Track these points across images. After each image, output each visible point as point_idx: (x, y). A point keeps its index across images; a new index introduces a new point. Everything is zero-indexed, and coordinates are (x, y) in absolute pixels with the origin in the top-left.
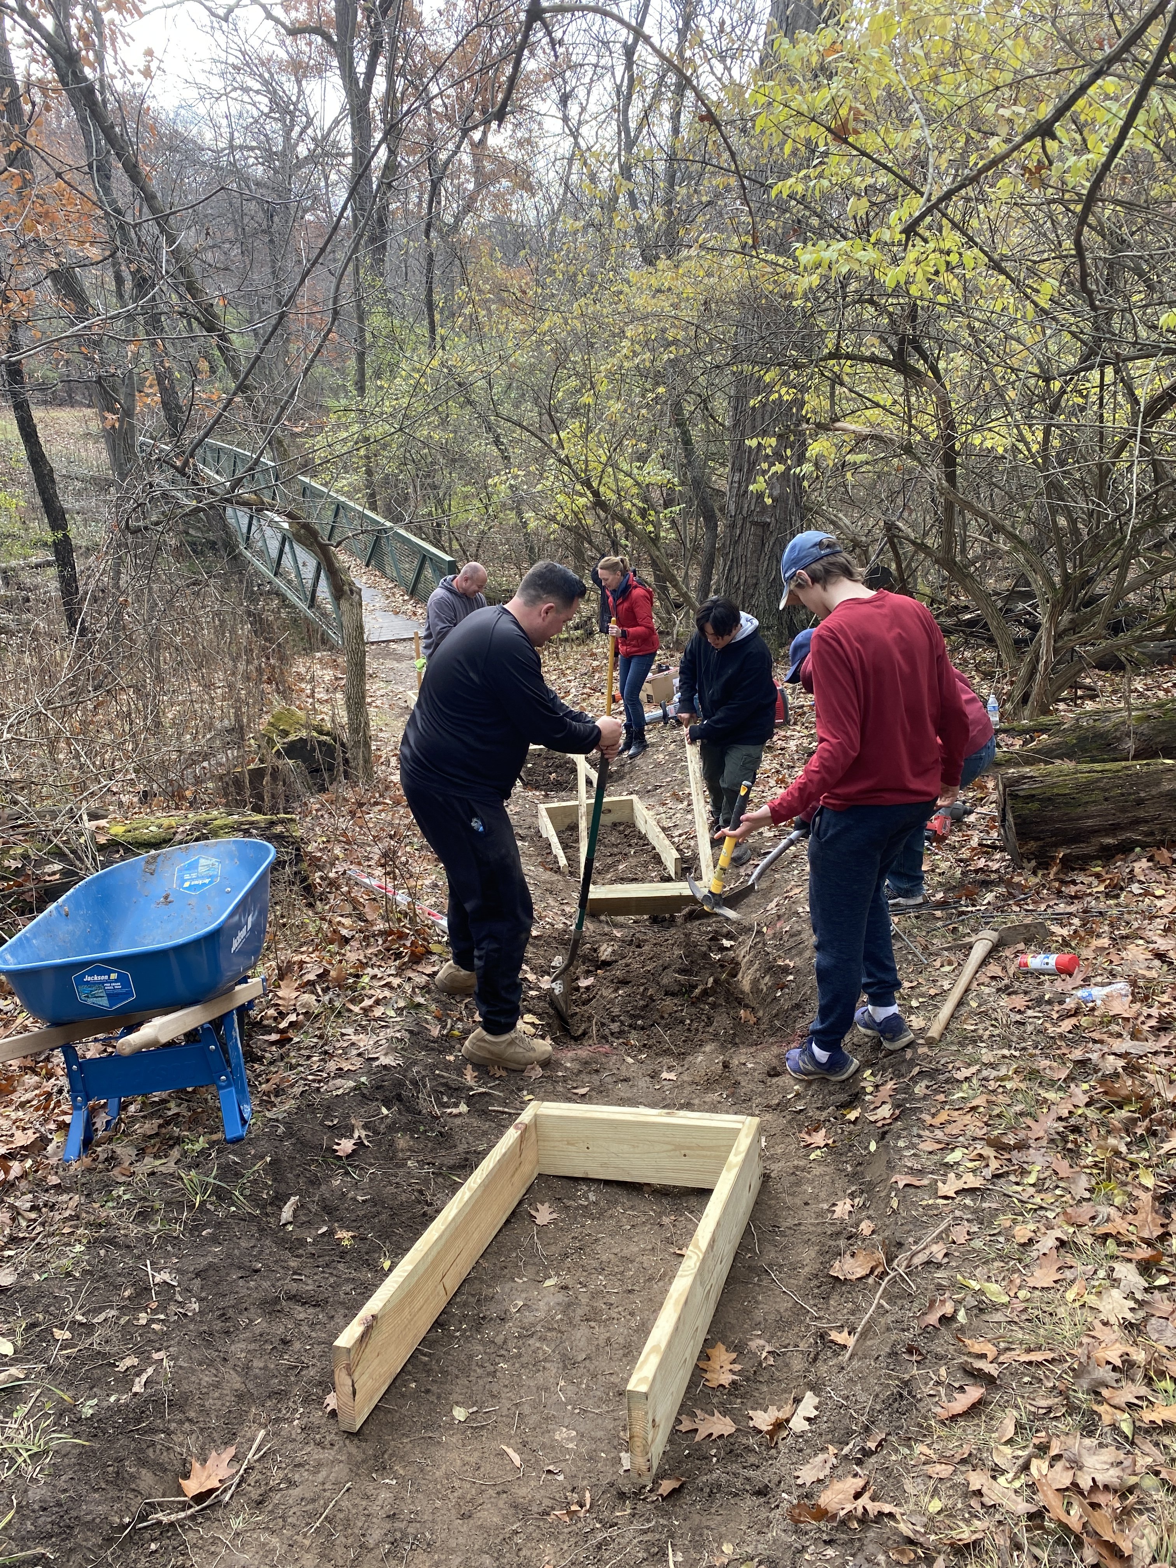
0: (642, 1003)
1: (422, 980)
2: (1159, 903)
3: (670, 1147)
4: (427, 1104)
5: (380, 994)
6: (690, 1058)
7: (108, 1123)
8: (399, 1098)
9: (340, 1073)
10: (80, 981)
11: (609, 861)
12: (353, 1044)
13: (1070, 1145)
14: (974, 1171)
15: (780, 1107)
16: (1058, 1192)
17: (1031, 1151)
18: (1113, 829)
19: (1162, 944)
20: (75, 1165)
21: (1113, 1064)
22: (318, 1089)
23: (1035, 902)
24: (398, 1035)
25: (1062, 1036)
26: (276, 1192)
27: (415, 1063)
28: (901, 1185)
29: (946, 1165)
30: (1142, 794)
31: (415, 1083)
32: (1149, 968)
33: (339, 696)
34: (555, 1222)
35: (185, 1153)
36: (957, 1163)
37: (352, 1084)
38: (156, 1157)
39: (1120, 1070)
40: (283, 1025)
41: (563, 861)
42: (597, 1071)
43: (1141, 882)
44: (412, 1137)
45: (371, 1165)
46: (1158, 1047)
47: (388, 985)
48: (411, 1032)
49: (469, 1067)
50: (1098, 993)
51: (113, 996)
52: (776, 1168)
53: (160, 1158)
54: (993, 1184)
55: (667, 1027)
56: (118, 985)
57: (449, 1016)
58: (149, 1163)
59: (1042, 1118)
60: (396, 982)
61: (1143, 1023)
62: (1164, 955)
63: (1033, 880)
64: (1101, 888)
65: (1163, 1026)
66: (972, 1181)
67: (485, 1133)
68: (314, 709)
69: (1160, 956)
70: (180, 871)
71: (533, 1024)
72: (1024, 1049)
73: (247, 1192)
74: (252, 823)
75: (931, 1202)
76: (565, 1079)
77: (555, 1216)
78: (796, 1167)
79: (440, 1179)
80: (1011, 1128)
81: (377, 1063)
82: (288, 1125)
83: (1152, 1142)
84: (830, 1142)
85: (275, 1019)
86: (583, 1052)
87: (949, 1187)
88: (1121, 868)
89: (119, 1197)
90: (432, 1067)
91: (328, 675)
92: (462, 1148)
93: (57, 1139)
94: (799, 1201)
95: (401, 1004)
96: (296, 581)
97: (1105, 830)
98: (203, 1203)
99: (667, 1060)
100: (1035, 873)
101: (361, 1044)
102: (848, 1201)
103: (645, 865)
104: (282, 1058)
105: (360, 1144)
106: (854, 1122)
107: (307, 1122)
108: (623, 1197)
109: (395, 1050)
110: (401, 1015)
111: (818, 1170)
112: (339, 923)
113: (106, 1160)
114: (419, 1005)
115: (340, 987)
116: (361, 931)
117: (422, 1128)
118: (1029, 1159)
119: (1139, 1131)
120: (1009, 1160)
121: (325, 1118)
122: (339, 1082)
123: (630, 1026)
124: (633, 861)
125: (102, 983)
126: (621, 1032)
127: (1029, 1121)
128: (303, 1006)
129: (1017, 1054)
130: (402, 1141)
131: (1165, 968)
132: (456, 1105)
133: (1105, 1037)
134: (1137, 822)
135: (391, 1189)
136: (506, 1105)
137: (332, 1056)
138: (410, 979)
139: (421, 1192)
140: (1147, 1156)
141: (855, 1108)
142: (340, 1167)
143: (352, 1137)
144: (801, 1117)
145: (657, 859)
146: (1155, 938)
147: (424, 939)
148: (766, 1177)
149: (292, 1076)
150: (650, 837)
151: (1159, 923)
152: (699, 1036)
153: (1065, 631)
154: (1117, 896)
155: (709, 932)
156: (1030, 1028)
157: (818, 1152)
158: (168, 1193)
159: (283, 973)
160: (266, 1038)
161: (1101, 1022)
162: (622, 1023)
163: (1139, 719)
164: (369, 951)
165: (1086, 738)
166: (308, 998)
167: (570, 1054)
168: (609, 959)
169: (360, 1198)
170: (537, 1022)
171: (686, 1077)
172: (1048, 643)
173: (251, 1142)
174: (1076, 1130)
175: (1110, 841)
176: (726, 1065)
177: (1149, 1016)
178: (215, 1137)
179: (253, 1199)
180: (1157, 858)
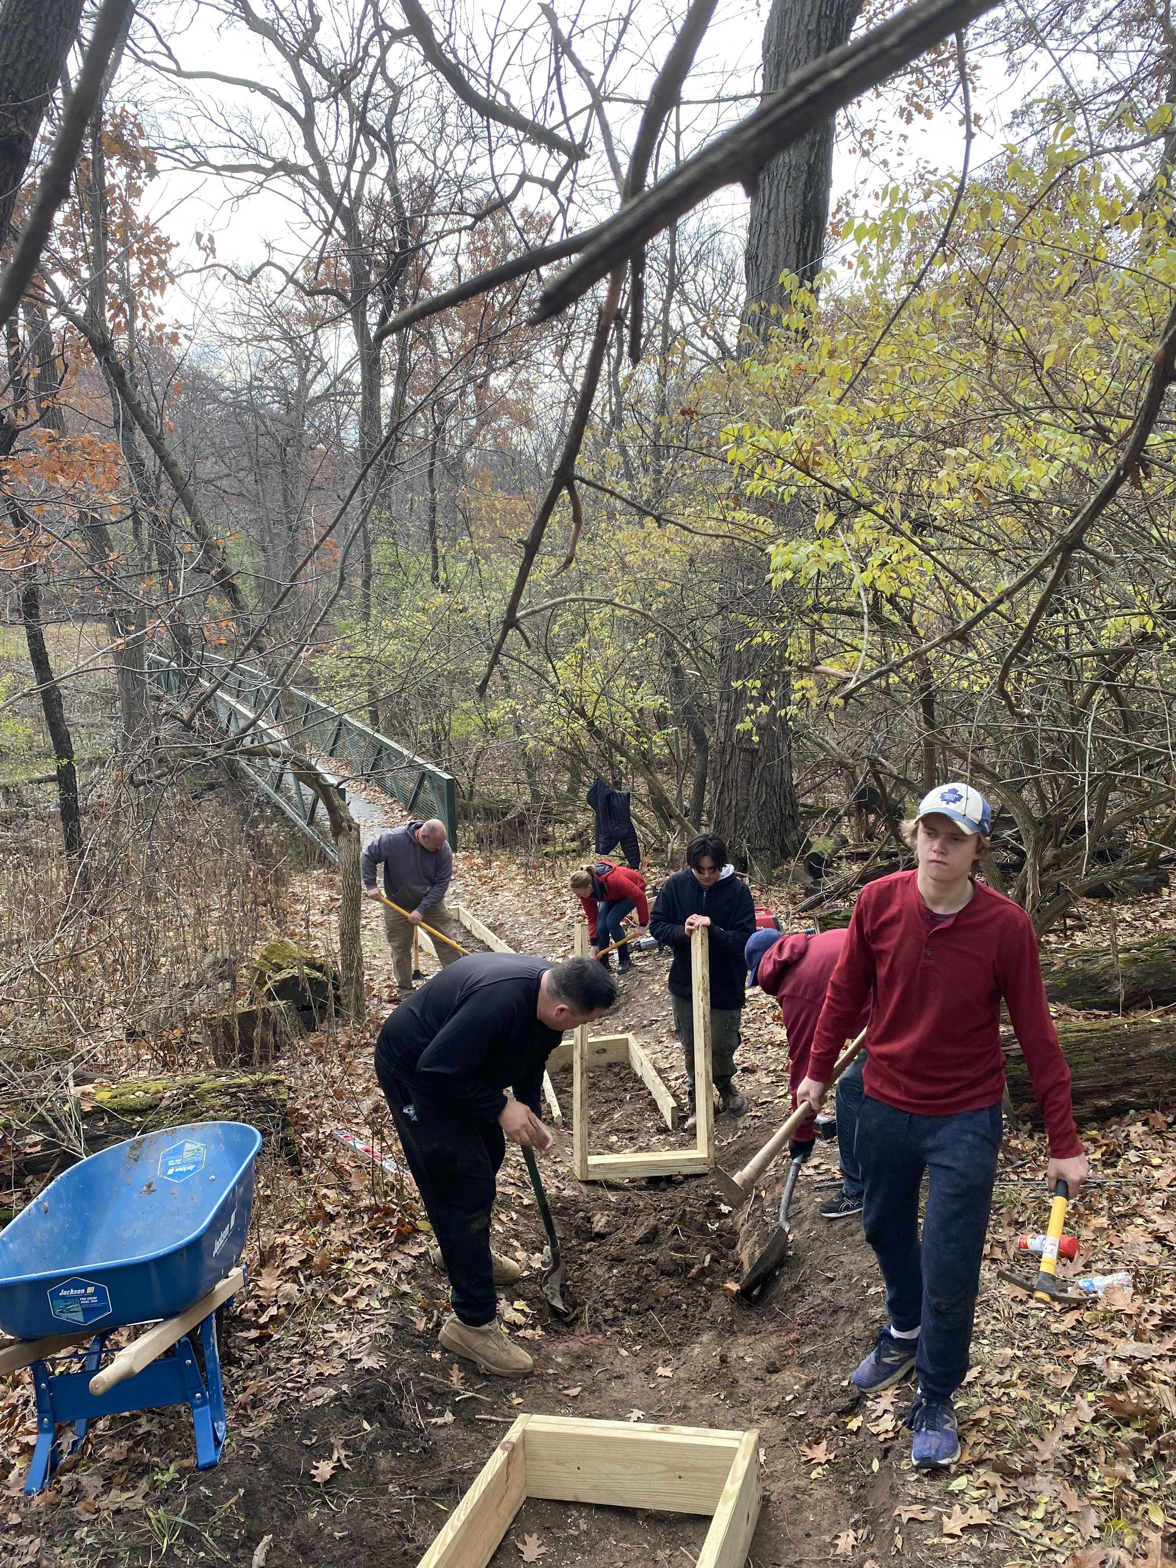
0: (636, 1284)
1: (406, 1264)
2: (1157, 1174)
3: (664, 1468)
4: (412, 1416)
5: (365, 1281)
6: (686, 1350)
7: (75, 1443)
8: (381, 1408)
9: (322, 1380)
10: (55, 1295)
11: (604, 1109)
12: (335, 1343)
13: (1077, 1472)
14: (979, 1502)
15: (780, 1411)
16: (1068, 1529)
17: (1038, 1477)
18: (1106, 1091)
19: (1162, 1224)
20: (38, 1500)
21: (1117, 1371)
22: (297, 1399)
23: (1032, 1170)
24: (382, 1331)
25: (1065, 1334)
26: (249, 1531)
27: (399, 1364)
28: (905, 1518)
29: (952, 1494)
30: (1132, 1055)
31: (398, 1388)
32: (1150, 1253)
33: (334, 917)
34: (543, 1557)
35: (154, 1486)
36: (962, 1491)
37: (332, 1392)
38: (124, 1489)
39: (1125, 1378)
40: (263, 1319)
41: (556, 1112)
42: (589, 1367)
43: (1137, 1149)
44: (394, 1456)
45: (350, 1492)
46: (1162, 1349)
47: (373, 1271)
48: (395, 1326)
49: (456, 1366)
50: (1099, 1282)
51: (88, 1311)
52: (776, 1488)
53: (128, 1490)
54: (1000, 1518)
55: (663, 1312)
56: (94, 1300)
57: (436, 1306)
58: (118, 1498)
59: (1047, 1436)
60: (381, 1266)
61: (1146, 1320)
62: (1164, 1238)
63: (1030, 1145)
64: (1098, 1155)
65: (1167, 1325)
66: (979, 1516)
67: (471, 1448)
68: (309, 935)
69: (1160, 1239)
70: (165, 1156)
71: (522, 1312)
72: (1027, 1348)
73: (218, 1533)
74: (239, 1086)
75: (936, 1541)
76: (556, 1378)
77: (543, 1549)
78: (797, 1488)
79: (423, 1507)
80: (1018, 1448)
81: (359, 1366)
82: (264, 1445)
83: (1161, 1468)
84: (832, 1457)
85: (255, 1312)
86: (575, 1345)
87: (953, 1525)
88: (1116, 1133)
89: (82, 1540)
90: (416, 1369)
91: (324, 895)
92: (446, 1467)
93: (19, 1464)
94: (801, 1533)
95: (386, 1293)
96: (296, 798)
97: (1098, 1091)
98: (170, 1547)
99: (663, 1352)
100: (1031, 1137)
101: (344, 1343)
102: (851, 1533)
103: (640, 1114)
104: (261, 1361)
105: (339, 1468)
106: (856, 1433)
107: (284, 1441)
108: (615, 1524)
109: (379, 1349)
110: (385, 1306)
111: (820, 1493)
112: (325, 1196)
113: (70, 1493)
114: (405, 1294)
115: (323, 1274)
116: (345, 1207)
117: (404, 1444)
118: (1036, 1488)
119: (1148, 1456)
120: (1015, 1488)
121: (304, 1435)
122: (319, 1390)
123: (624, 1311)
124: (629, 1108)
125: (78, 1297)
126: (615, 1318)
127: (1036, 1441)
128: (285, 1297)
129: (1020, 1354)
130: (384, 1461)
131: (1166, 1252)
132: (441, 1414)
133: (1108, 1336)
134: (1128, 1084)
135: (370, 1522)
136: (493, 1412)
137: (313, 1358)
138: (396, 1262)
139: (402, 1525)
140: (1156, 1485)
141: (856, 1415)
142: (318, 1496)
143: (330, 1458)
144: (801, 1424)
145: (653, 1106)
146: (1154, 1217)
147: (412, 1216)
148: (765, 1500)
149: (269, 1382)
150: (646, 1080)
151: (1159, 1198)
152: (695, 1325)
153: (1050, 866)
154: (1114, 1165)
155: (707, 1196)
156: (1032, 1322)
157: (819, 1469)
158: (133, 1538)
159: (266, 1258)
160: (244, 1334)
161: (1104, 1318)
162: (616, 1308)
163: (1126, 961)
164: (356, 1230)
165: (1077, 981)
166: (290, 1288)
167: (561, 1347)
168: (603, 1231)
169: (337, 1535)
170: (527, 1310)
171: (682, 1374)
172: (1034, 879)
173: (225, 1468)
174: (1083, 1451)
175: (1104, 1103)
176: (723, 1360)
177: (1152, 1313)
178: (186, 1463)
179: (224, 1541)
180: (1152, 1122)
